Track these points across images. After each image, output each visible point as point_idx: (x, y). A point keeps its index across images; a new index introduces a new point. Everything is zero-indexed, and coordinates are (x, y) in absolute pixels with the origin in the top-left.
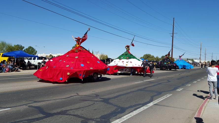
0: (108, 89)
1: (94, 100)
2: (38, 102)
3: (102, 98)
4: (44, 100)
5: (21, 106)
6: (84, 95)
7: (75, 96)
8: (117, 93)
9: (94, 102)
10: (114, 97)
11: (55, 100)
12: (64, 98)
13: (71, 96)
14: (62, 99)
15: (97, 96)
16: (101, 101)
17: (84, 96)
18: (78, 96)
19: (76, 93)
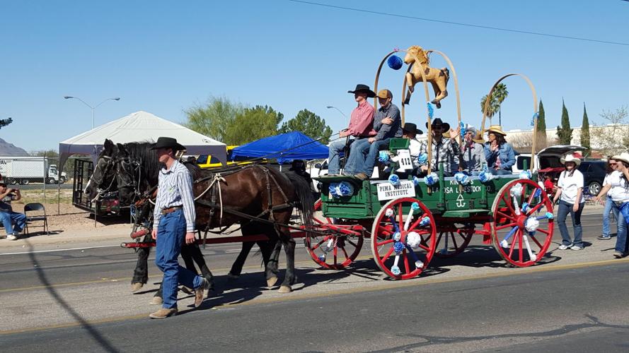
4: (461, 336)
6: (625, 324)
7: (586, 325)
11: (509, 338)
12: (541, 331)
13: (570, 328)
14: (532, 335)
18: (600, 328)
19: (588, 316)
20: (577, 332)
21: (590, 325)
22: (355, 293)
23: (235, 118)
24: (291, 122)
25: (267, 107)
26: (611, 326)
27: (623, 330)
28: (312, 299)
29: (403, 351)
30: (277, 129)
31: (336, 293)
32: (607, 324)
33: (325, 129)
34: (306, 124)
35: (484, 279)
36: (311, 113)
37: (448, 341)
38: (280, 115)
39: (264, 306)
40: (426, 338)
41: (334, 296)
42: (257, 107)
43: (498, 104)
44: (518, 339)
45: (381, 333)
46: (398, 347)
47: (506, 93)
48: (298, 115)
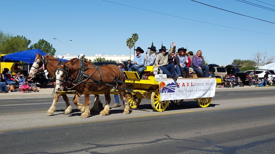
0: (227, 130)
1: (205, 149)
2: (103, 147)
3: (219, 147)
4: (111, 144)
5: (79, 152)
6: (181, 138)
7: (165, 139)
8: (247, 139)
9: (205, 152)
10: (244, 146)
11: (132, 145)
12: (146, 141)
13: (158, 140)
14: (142, 143)
15: (208, 141)
16: (220, 151)
17: (183, 140)
18: (170, 140)
19: (166, 135)
20: (161, 142)
21: (167, 139)
22: (64, 126)
23: (5, 40)
24: (35, 45)
25: (22, 36)
26: (175, 139)
27: (180, 141)
28: (42, 128)
29: (85, 151)
30: (28, 48)
31: (55, 126)
32: (174, 138)
33: (52, 49)
34: (43, 46)
35: (123, 120)
36: (45, 41)
37: (105, 146)
38: (29, 41)
39: (18, 131)
40: (96, 145)
41: (53, 127)
42: (18, 36)
43: (134, 42)
44: (136, 145)
45: (75, 143)
46: (82, 149)
47: (138, 38)
48: (39, 42)
